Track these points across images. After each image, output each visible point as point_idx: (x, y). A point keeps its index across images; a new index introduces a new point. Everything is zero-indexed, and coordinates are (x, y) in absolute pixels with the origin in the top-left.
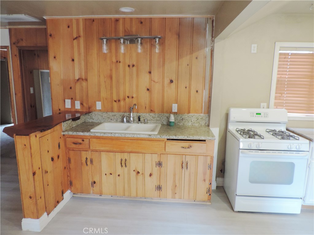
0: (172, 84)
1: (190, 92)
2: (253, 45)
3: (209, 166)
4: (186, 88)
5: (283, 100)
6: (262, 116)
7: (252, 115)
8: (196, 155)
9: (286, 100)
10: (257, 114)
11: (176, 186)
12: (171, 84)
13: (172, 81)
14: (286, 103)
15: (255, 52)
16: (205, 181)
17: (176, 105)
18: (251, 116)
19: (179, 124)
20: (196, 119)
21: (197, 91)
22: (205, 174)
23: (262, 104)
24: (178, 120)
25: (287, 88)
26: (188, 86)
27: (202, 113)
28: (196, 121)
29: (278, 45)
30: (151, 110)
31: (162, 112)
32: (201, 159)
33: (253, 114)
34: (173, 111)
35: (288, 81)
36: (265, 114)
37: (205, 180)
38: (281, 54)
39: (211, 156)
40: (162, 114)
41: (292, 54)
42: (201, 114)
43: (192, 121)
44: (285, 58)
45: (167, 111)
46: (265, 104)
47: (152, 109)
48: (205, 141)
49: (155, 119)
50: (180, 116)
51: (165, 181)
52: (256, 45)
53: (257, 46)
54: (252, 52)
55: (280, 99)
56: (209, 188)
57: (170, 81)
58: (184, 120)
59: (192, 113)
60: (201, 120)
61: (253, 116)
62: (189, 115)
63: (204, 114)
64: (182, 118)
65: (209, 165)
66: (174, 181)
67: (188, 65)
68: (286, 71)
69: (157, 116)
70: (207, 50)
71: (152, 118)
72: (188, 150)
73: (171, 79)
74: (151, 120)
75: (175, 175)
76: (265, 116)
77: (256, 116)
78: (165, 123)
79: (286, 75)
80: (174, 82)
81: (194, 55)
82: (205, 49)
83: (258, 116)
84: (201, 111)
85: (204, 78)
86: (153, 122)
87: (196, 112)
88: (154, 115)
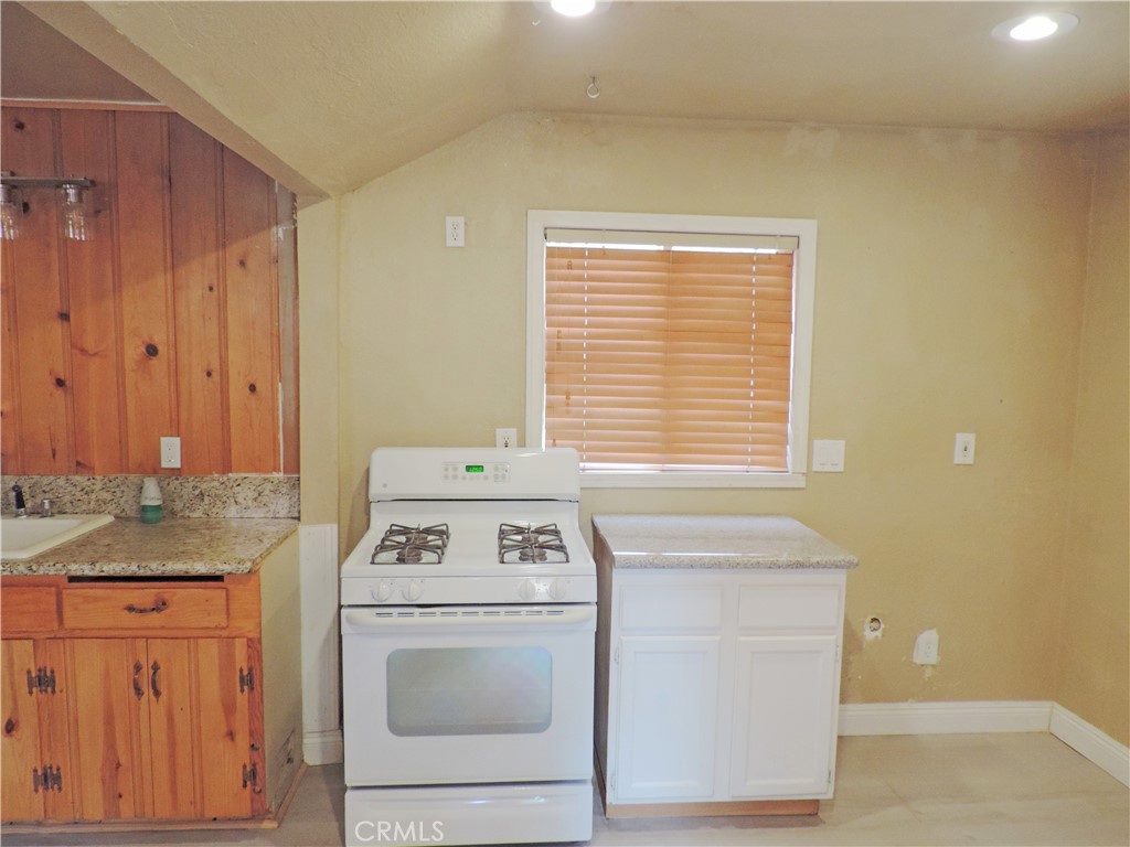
0: (154, 361)
1: (224, 392)
2: (450, 220)
3: (242, 678)
4: (209, 374)
5: (579, 415)
6: (486, 478)
7: (451, 472)
8: (188, 638)
9: (589, 416)
10: (468, 468)
11: (118, 765)
12: (152, 362)
13: (152, 351)
14: (589, 427)
15: (461, 242)
16: (232, 739)
17: (177, 441)
18: (446, 477)
19: (187, 513)
20: (252, 494)
21: (253, 388)
22: (229, 709)
23: (501, 433)
24: (185, 497)
25: (588, 371)
26: (215, 365)
27: (276, 469)
28: (255, 499)
29: (538, 219)
30: (78, 464)
31: (123, 468)
32: (210, 651)
33: (455, 469)
34: (164, 465)
35: (591, 348)
36: (496, 469)
37: (231, 735)
38: (551, 253)
39: (249, 640)
40: (121, 476)
41: (593, 254)
42: (275, 475)
43: (240, 500)
44: (570, 267)
45: (140, 465)
46: (512, 433)
47: (80, 459)
48: (219, 578)
49: (93, 496)
50: (191, 484)
51: (73, 747)
52: (461, 220)
53: (466, 224)
54: (450, 242)
55: (568, 413)
56: (254, 765)
57: (144, 350)
58: (206, 499)
59: (239, 471)
60: (273, 495)
61: (455, 477)
62: (225, 478)
63: (285, 472)
64: (197, 492)
65: (245, 673)
66: (111, 745)
67: (211, 289)
68: (581, 314)
69: (99, 486)
70: (281, 234)
71: (78, 495)
72: (154, 619)
73: (147, 339)
74: (75, 502)
75: (109, 721)
76: (496, 477)
77: (464, 478)
78: (131, 512)
79: (581, 325)
80: (160, 352)
81: (235, 251)
82: (274, 229)
83: (472, 478)
84: (275, 461)
85: (275, 339)
86: (84, 507)
87: (255, 465)
88: (88, 483)
